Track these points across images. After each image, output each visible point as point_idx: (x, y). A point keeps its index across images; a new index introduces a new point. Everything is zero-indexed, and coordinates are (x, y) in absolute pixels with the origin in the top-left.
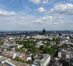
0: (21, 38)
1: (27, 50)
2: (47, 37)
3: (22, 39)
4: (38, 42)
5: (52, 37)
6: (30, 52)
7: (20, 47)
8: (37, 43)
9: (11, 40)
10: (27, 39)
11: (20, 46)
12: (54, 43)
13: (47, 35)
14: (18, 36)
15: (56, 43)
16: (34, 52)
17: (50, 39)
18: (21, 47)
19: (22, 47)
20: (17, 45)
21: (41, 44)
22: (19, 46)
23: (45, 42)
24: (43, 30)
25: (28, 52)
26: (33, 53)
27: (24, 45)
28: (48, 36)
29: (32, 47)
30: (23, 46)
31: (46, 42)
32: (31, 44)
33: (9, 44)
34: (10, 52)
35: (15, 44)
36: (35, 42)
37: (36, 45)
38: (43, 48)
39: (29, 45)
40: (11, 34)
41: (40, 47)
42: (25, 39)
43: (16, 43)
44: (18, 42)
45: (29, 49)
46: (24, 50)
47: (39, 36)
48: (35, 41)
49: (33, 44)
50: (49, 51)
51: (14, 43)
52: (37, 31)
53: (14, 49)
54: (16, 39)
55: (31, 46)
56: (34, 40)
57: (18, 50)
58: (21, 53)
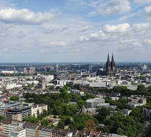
0: (40, 86)
1: (57, 123)
2: (120, 82)
3: (44, 88)
4: (93, 98)
5: (136, 82)
6: (66, 127)
7: (38, 111)
8: (88, 101)
9: (12, 90)
10: (58, 88)
11: (38, 108)
12: (140, 102)
13: (120, 77)
14: (31, 78)
15: (147, 101)
16: (80, 129)
17: (128, 88)
18: (40, 112)
19: (44, 111)
20: (30, 105)
21: (102, 104)
22: (36, 109)
23: (114, 99)
24: (106, 61)
25: (60, 126)
26: (78, 131)
27: (51, 106)
28: (122, 78)
29: (75, 113)
30: (46, 108)
31: (118, 99)
32: (71, 103)
33: (5, 102)
34: (9, 126)
35: (24, 103)
36: (84, 98)
37: (86, 107)
38: (108, 117)
39: (65, 108)
40: (12, 72)
41: (97, 113)
42: (51, 88)
43: (25, 101)
44: (33, 96)
45: (65, 117)
46: (50, 121)
47: (93, 79)
48: (82, 93)
49: (75, 103)
50: (125, 124)
51: (20, 99)
52: (88, 66)
53: (19, 117)
54: (25, 89)
55: (70, 109)
56: (80, 90)
57: (33, 122)
58: (40, 129)
